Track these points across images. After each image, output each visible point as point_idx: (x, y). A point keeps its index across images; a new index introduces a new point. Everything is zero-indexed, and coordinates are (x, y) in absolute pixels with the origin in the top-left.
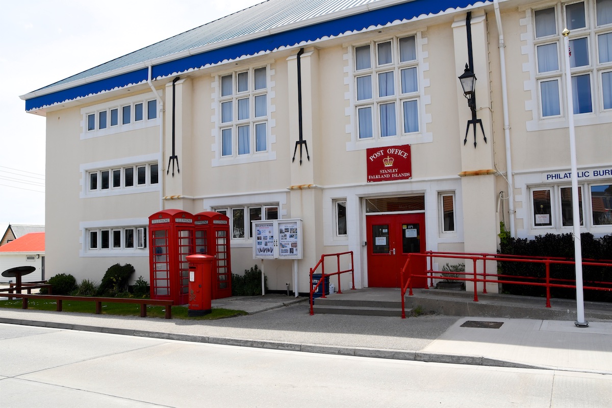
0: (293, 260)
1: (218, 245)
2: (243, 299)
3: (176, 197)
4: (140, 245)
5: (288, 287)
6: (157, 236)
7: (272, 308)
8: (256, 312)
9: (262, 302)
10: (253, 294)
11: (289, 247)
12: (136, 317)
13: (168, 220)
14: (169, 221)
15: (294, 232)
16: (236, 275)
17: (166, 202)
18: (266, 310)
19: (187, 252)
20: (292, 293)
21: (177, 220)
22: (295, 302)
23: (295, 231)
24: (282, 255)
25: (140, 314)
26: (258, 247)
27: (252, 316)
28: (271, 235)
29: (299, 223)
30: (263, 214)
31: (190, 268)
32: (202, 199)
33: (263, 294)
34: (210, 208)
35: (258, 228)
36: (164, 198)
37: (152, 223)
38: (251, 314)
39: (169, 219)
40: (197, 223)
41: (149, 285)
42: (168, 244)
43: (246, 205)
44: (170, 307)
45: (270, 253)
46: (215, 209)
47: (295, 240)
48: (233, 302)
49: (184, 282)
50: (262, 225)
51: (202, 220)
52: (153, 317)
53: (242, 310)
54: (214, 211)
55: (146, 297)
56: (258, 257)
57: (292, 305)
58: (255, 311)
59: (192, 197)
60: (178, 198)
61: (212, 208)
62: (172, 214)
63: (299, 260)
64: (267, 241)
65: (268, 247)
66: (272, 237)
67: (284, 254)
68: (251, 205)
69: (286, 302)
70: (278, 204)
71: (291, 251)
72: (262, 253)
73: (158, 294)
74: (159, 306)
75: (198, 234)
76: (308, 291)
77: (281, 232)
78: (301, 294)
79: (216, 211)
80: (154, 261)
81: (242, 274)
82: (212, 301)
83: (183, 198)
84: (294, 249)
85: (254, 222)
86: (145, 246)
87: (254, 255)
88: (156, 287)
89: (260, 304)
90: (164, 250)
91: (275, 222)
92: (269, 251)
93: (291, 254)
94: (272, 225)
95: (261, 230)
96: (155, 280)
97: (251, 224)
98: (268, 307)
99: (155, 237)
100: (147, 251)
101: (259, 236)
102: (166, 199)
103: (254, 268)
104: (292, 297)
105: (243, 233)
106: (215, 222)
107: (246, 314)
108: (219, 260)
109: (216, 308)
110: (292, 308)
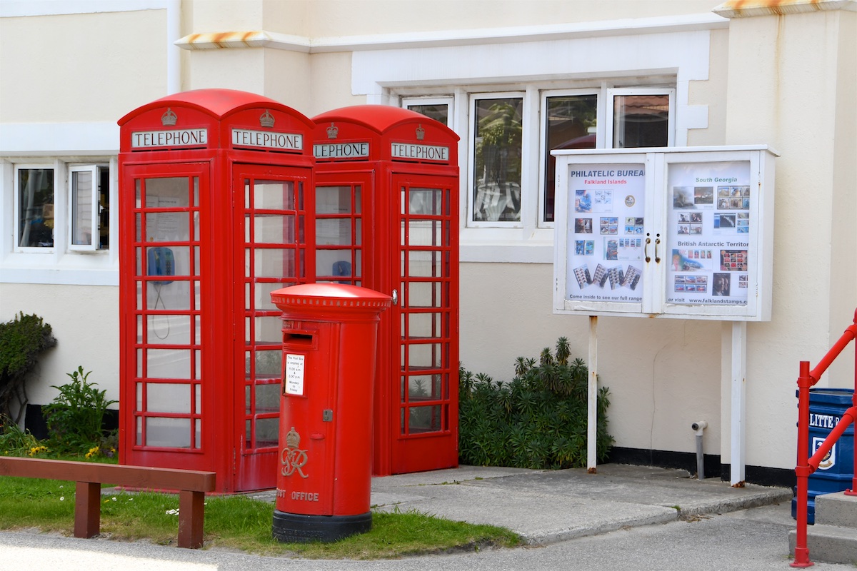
0: (728, 326)
1: (408, 248)
2: (507, 481)
3: (236, 38)
4: (80, 237)
5: (701, 441)
6: (152, 203)
7: (626, 526)
8: (559, 539)
9: (584, 494)
10: (550, 462)
11: (711, 267)
12: (53, 535)
13: (200, 136)
14: (205, 140)
15: (735, 205)
16: (481, 377)
17: (194, 59)
18: (600, 531)
19: (279, 273)
20: (716, 468)
21: (241, 137)
22: (730, 508)
23: (741, 199)
24: (680, 302)
25: (71, 526)
26: (578, 262)
27: (539, 551)
28: (634, 213)
29: (758, 163)
30: (605, 125)
31: (289, 337)
32: (346, 51)
33: (592, 462)
34: (380, 90)
35: (580, 183)
36: (185, 40)
37: (135, 144)
38: (538, 543)
39: (205, 133)
40: (321, 151)
41: (116, 406)
42: (197, 238)
43: (531, 81)
44: (199, 496)
45: (624, 290)
46: (401, 97)
47: (741, 238)
48: (463, 489)
49: (263, 397)
50: (597, 171)
51: (342, 139)
52: (128, 538)
53: (496, 524)
54: (393, 103)
55: (103, 455)
56: (576, 304)
57: (716, 519)
58: (555, 530)
59: (304, 41)
60: (246, 45)
61: (388, 90)
62: (220, 109)
63: (751, 327)
64: (617, 238)
65: (622, 263)
66: (640, 221)
67: (688, 296)
68: (554, 80)
69: (691, 504)
70: (670, 80)
71: (721, 285)
72: (593, 289)
73: (152, 443)
74: (153, 493)
75: (327, 200)
76: (786, 459)
77: (679, 202)
78: (756, 474)
79: (406, 103)
80: (140, 307)
81: (505, 374)
82: (376, 482)
83: (267, 45)
84: (735, 276)
85: (565, 159)
86: (104, 242)
87: (558, 297)
88: (146, 415)
89: (575, 505)
90: (182, 260)
91: (653, 158)
92: (622, 282)
93: (720, 297)
94: (638, 170)
95: (591, 190)
96: (140, 386)
97: (551, 163)
98: (610, 519)
99: (144, 203)
100: (109, 265)
101: (581, 216)
102: (194, 47)
103: (554, 352)
104: (716, 483)
105: (517, 203)
106: (400, 150)
107: (516, 541)
108: (409, 310)
109: (389, 510)
110: (715, 531)
